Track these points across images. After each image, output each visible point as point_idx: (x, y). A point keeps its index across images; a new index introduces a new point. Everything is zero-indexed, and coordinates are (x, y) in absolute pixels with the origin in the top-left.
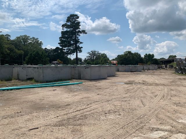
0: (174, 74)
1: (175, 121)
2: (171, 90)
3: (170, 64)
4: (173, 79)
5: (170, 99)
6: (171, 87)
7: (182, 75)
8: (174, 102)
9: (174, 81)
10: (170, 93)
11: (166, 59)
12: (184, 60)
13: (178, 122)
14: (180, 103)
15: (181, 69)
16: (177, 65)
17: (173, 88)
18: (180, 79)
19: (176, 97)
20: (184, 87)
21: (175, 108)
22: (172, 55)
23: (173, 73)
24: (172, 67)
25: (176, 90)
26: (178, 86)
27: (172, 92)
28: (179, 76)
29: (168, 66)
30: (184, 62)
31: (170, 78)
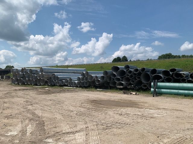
0: (10, 86)
1: (4, 136)
2: (5, 102)
3: (7, 75)
4: (9, 91)
5: (2, 113)
6: (5, 99)
7: (18, 86)
8: (5, 115)
9: (9, 93)
10: (3, 106)
11: (3, 69)
12: (21, 71)
13: (7, 136)
14: (11, 115)
15: (17, 80)
16: (14, 76)
17: (6, 100)
18: (16, 90)
19: (8, 110)
20: (18, 97)
21: (6, 122)
22: (9, 65)
23: (9, 84)
24: (9, 78)
25: (9, 102)
26: (13, 97)
27: (5, 105)
28: (15, 88)
29: (4, 77)
30: (20, 73)
31: (5, 89)
